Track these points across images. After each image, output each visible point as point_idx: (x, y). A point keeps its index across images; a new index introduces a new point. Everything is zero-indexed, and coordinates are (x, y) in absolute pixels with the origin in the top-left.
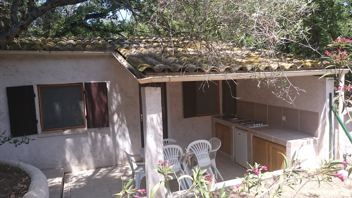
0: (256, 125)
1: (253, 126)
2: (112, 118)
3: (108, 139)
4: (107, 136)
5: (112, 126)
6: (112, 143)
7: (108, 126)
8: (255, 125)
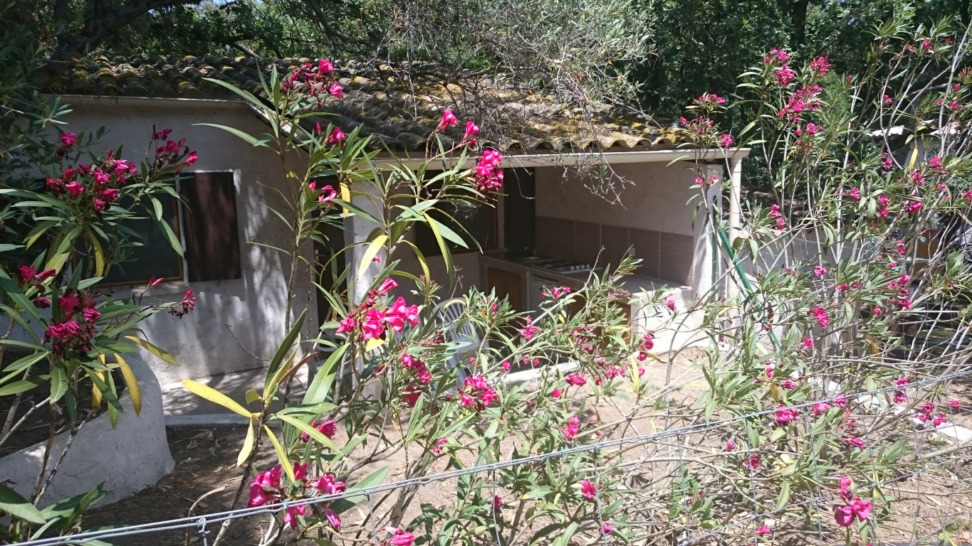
0: (575, 269)
1: (570, 270)
2: (247, 257)
3: (240, 307)
4: (237, 299)
5: (247, 277)
6: (248, 315)
7: (239, 276)
8: (572, 268)
